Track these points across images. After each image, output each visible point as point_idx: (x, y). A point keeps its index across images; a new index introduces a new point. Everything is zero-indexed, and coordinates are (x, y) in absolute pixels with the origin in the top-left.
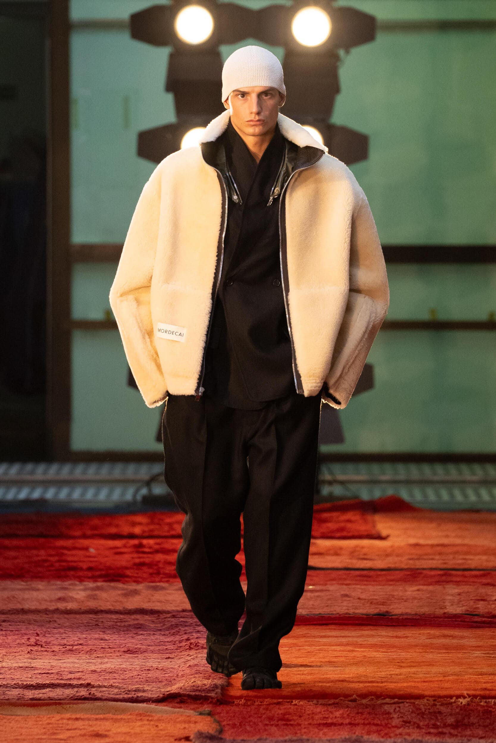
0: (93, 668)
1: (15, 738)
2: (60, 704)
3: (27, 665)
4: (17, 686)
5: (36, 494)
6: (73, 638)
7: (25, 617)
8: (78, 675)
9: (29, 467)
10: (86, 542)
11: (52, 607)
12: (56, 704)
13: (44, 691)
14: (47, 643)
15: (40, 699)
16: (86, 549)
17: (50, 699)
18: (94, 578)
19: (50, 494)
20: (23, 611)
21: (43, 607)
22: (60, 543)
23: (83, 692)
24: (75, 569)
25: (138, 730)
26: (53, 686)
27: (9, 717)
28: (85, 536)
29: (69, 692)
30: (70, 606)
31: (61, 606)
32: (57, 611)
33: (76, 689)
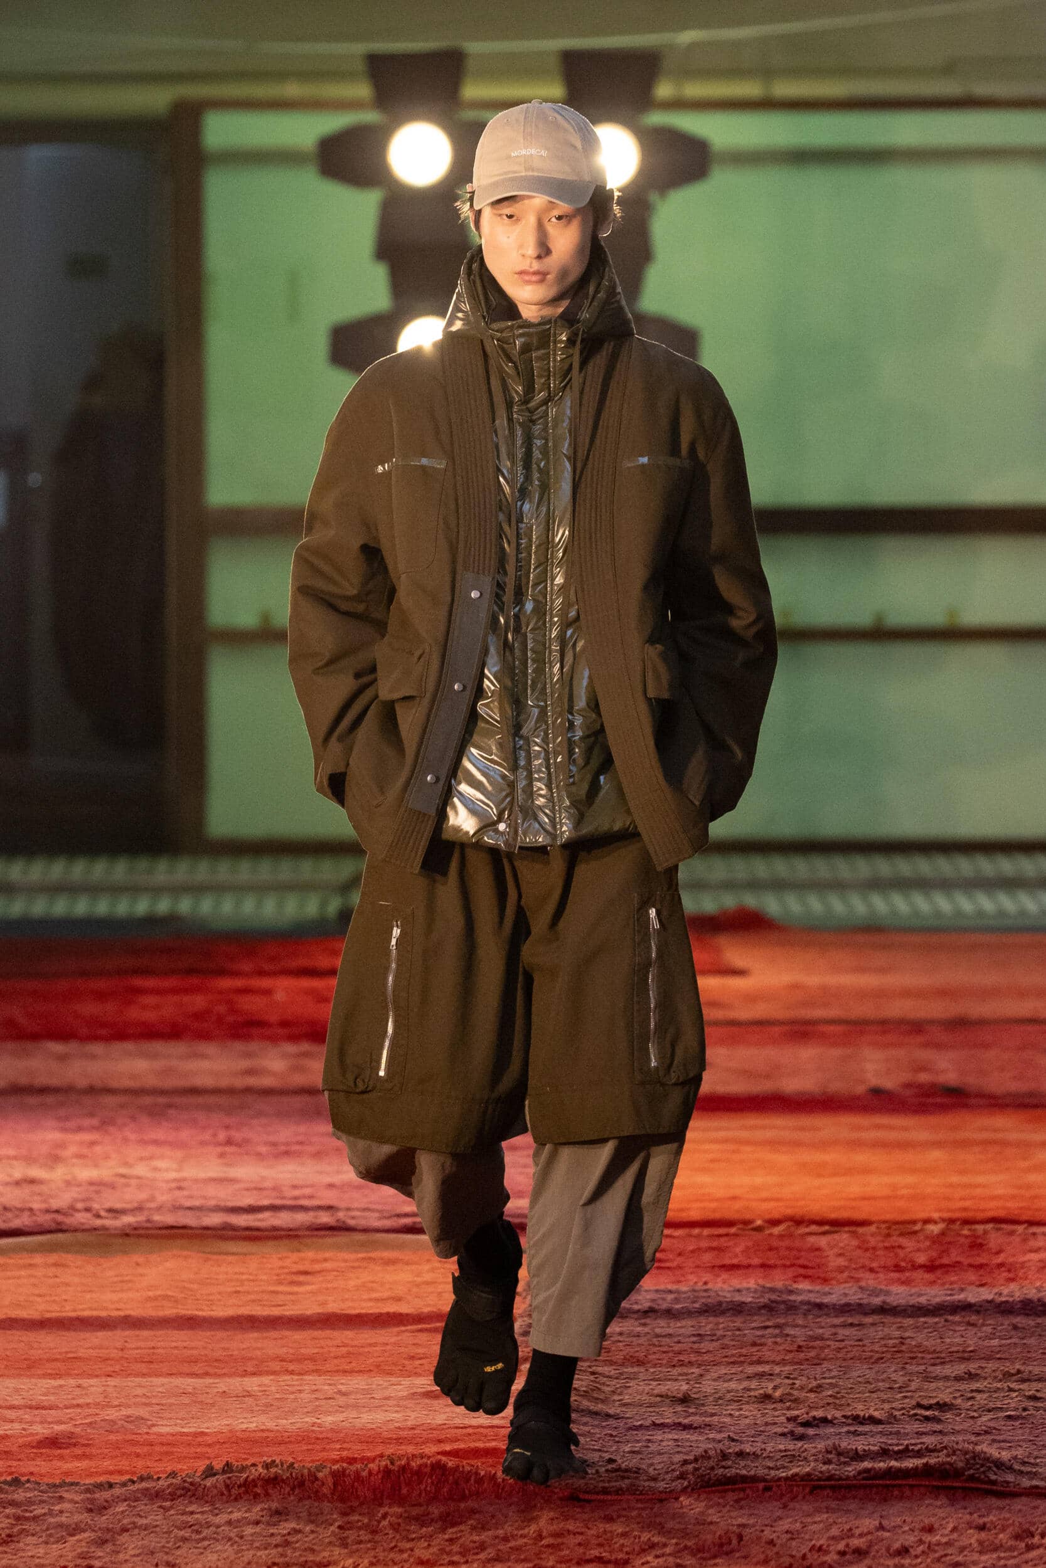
0: (328, 1180)
1: (234, 1289)
2: (297, 1236)
3: (221, 1175)
4: (218, 1209)
5: (163, 906)
6: (286, 1132)
7: (200, 1100)
8: (307, 1191)
9: (143, 864)
10: (265, 983)
11: (240, 1083)
12: (289, 1237)
13: (260, 1216)
14: (247, 1141)
15: (258, 1229)
16: (268, 992)
17: (275, 1229)
18: (294, 1038)
19: (185, 906)
20: (194, 1091)
21: (224, 1083)
22: (226, 983)
23: (325, 1218)
24: (261, 1024)
25: (428, 1277)
26: (274, 1208)
27: (215, 1257)
28: (261, 973)
29: (301, 1218)
30: (267, 1082)
31: (252, 1081)
32: (248, 1090)
33: (311, 1214)
